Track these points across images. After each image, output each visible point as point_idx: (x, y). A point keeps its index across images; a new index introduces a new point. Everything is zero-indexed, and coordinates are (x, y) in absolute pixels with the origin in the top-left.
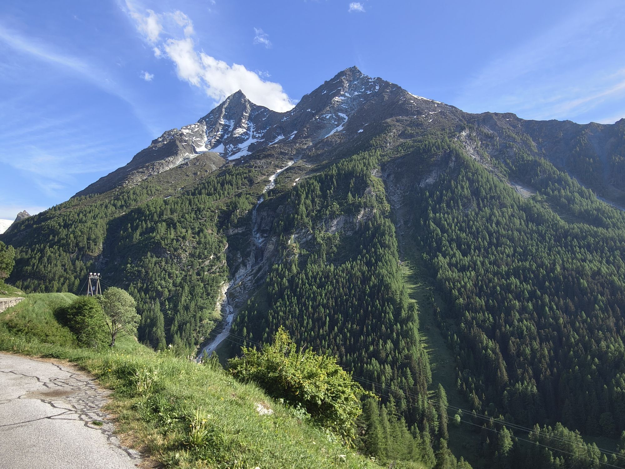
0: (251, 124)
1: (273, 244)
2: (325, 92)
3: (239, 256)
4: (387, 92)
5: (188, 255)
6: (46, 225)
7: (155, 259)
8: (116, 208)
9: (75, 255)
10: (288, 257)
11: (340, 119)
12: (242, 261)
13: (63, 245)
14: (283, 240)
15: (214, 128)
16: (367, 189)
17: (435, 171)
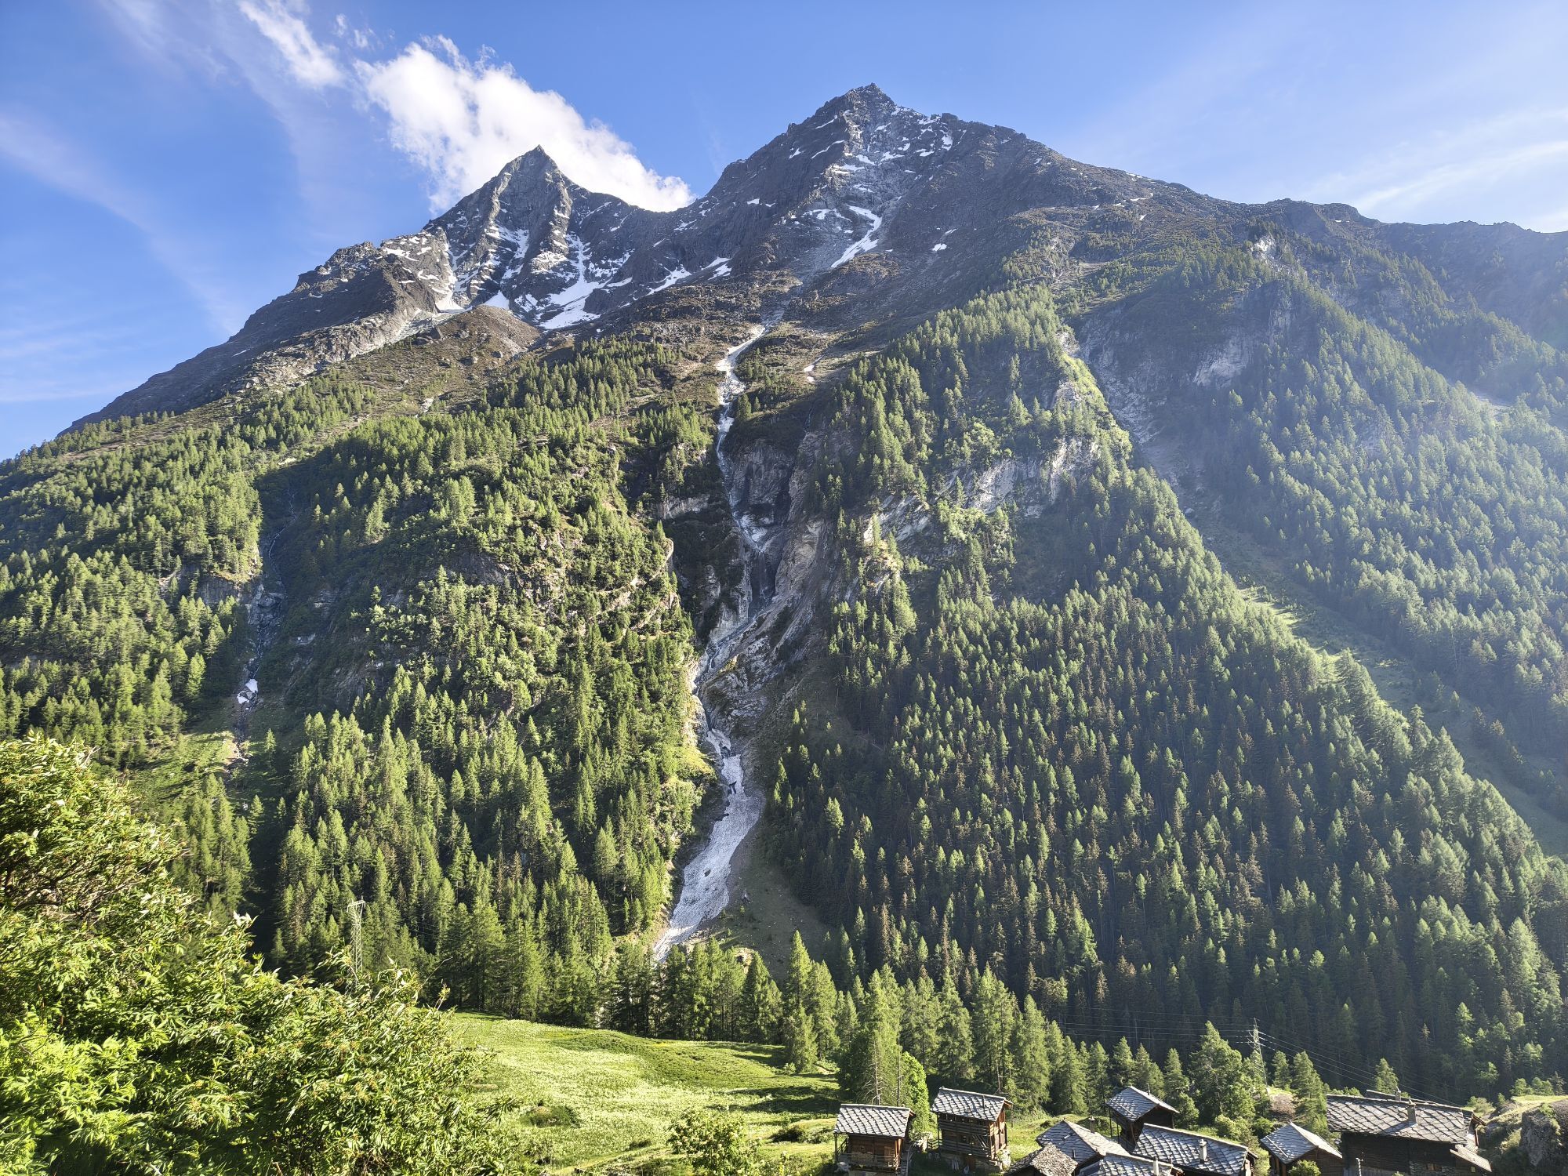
0: (578, 243)
1: (811, 544)
2: (797, 153)
3: (711, 579)
4: (989, 149)
5: (563, 575)
6: (34, 496)
7: (462, 590)
8: (252, 448)
9: (174, 579)
10: (872, 580)
11: (859, 224)
12: (723, 594)
13: (129, 550)
14: (847, 530)
15: (473, 250)
16: (1063, 387)
17: (1234, 339)
